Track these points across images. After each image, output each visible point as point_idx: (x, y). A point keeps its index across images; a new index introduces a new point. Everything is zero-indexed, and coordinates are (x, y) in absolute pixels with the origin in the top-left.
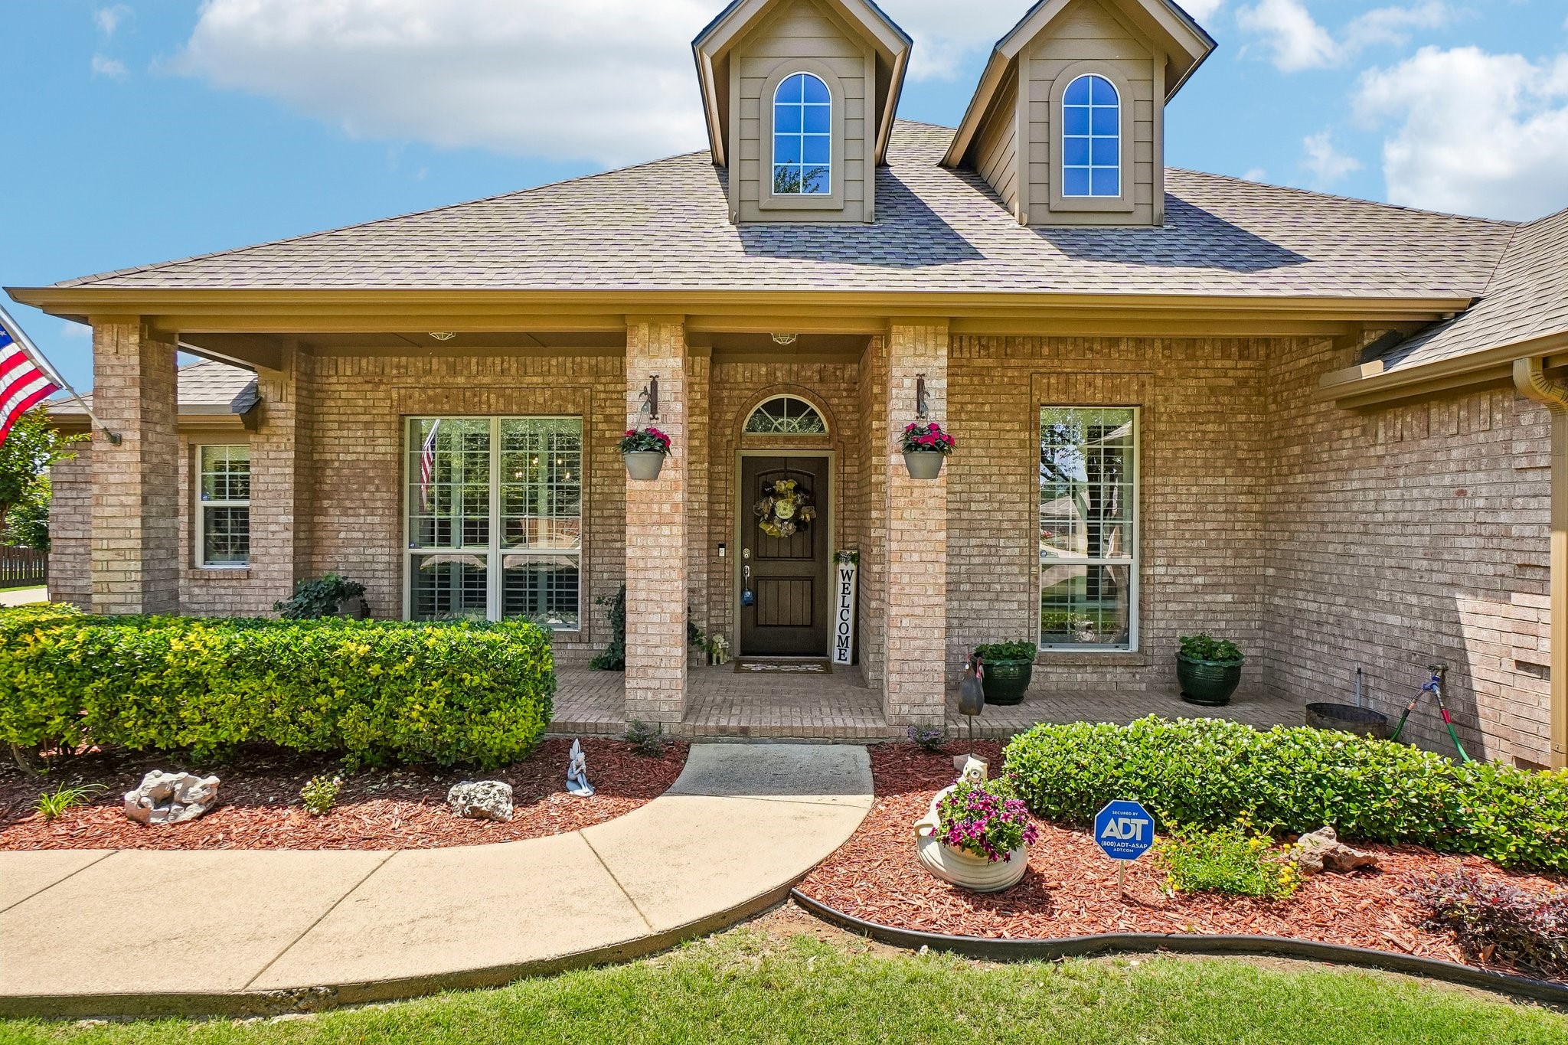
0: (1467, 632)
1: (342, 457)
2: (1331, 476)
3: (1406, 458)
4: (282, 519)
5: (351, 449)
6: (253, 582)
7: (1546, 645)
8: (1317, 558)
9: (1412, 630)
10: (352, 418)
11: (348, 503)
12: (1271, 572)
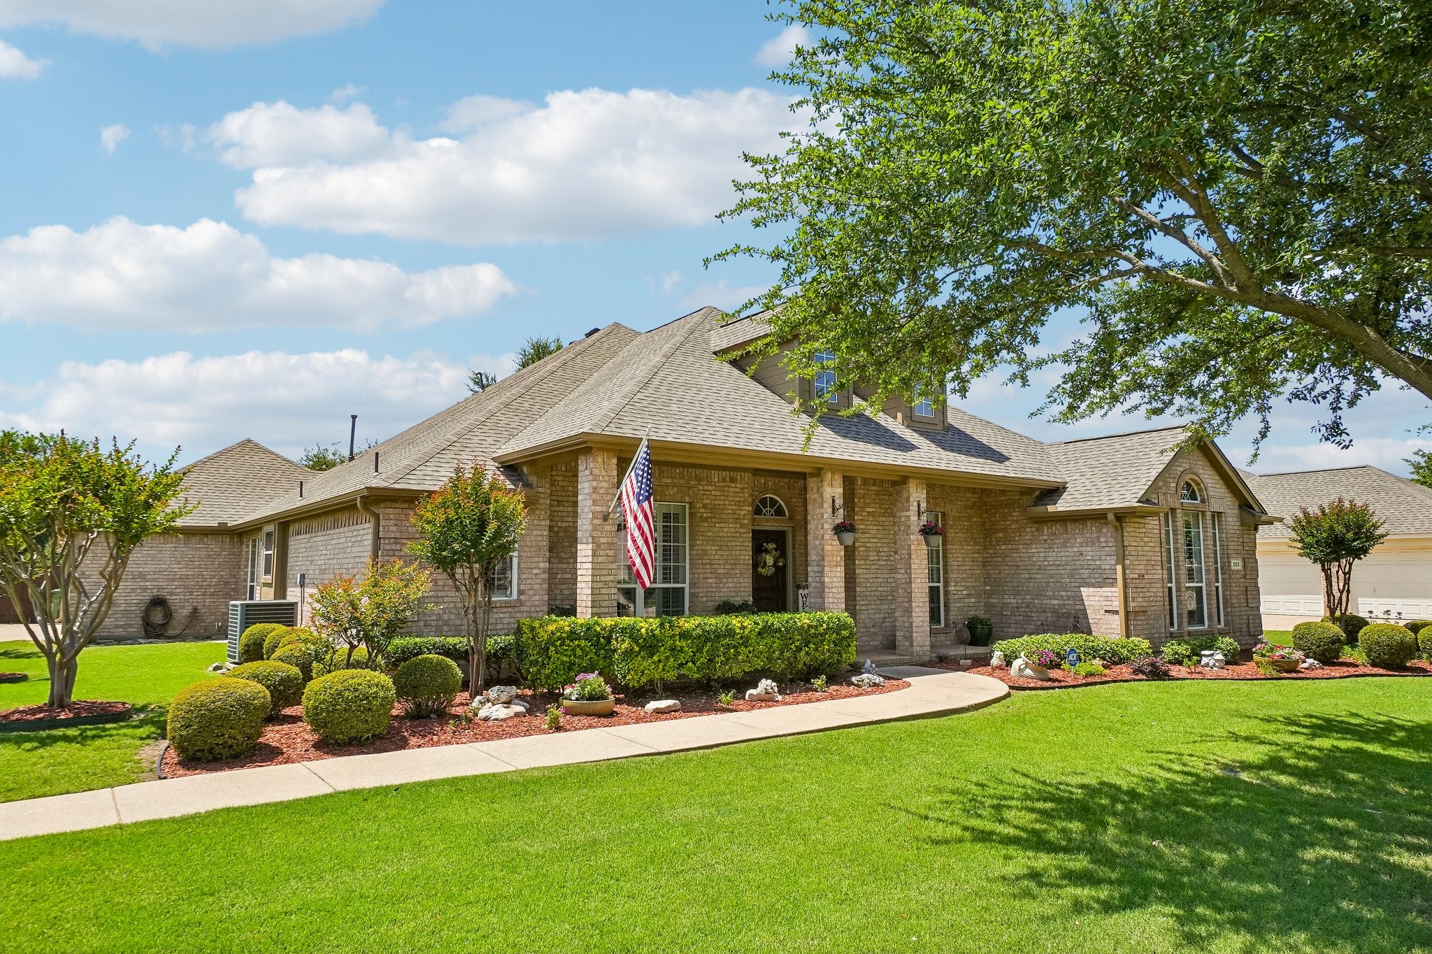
0: (1086, 603)
1: (559, 524)
2: (1021, 546)
3: (1058, 541)
4: (542, 565)
5: (565, 519)
6: (523, 609)
7: (1117, 603)
8: (1015, 580)
9: (1064, 605)
10: (565, 499)
11: (563, 555)
12: (988, 588)
